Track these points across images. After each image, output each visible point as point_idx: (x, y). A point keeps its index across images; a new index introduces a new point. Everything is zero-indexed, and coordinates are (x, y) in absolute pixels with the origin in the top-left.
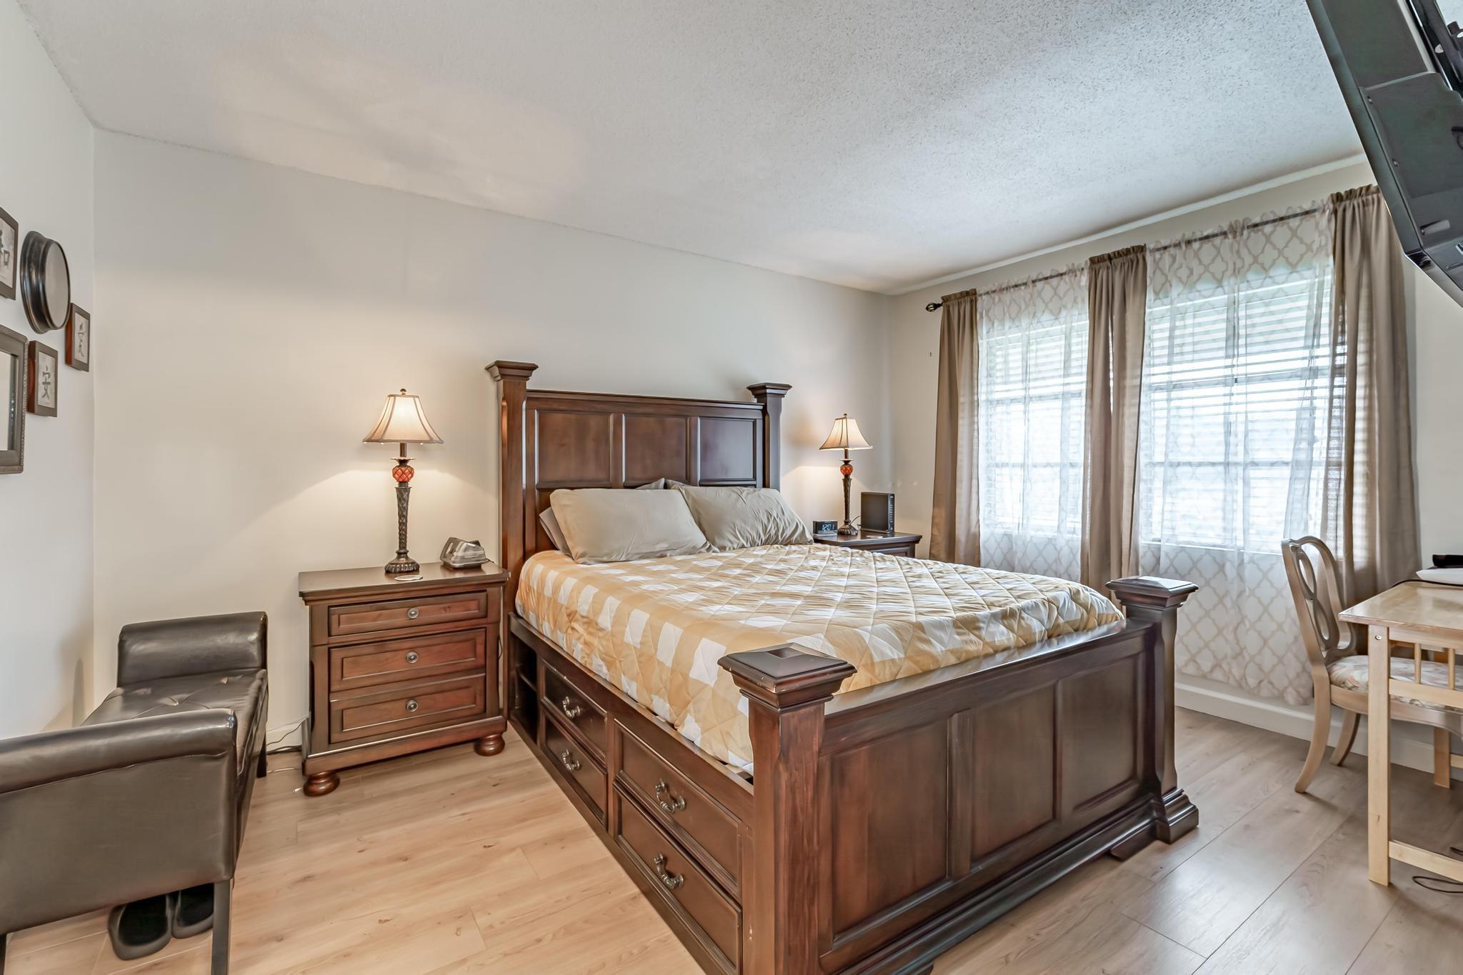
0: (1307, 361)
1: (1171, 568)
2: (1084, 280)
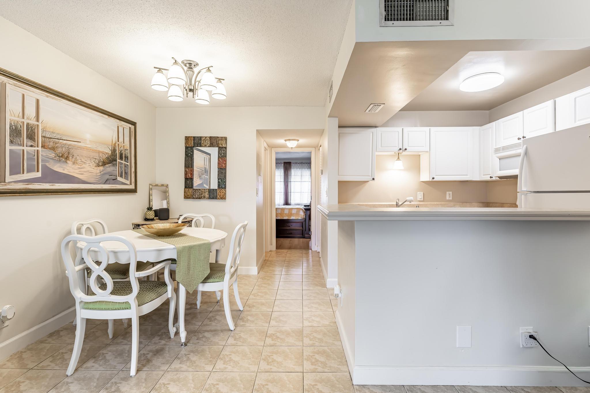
2: (283, 165)
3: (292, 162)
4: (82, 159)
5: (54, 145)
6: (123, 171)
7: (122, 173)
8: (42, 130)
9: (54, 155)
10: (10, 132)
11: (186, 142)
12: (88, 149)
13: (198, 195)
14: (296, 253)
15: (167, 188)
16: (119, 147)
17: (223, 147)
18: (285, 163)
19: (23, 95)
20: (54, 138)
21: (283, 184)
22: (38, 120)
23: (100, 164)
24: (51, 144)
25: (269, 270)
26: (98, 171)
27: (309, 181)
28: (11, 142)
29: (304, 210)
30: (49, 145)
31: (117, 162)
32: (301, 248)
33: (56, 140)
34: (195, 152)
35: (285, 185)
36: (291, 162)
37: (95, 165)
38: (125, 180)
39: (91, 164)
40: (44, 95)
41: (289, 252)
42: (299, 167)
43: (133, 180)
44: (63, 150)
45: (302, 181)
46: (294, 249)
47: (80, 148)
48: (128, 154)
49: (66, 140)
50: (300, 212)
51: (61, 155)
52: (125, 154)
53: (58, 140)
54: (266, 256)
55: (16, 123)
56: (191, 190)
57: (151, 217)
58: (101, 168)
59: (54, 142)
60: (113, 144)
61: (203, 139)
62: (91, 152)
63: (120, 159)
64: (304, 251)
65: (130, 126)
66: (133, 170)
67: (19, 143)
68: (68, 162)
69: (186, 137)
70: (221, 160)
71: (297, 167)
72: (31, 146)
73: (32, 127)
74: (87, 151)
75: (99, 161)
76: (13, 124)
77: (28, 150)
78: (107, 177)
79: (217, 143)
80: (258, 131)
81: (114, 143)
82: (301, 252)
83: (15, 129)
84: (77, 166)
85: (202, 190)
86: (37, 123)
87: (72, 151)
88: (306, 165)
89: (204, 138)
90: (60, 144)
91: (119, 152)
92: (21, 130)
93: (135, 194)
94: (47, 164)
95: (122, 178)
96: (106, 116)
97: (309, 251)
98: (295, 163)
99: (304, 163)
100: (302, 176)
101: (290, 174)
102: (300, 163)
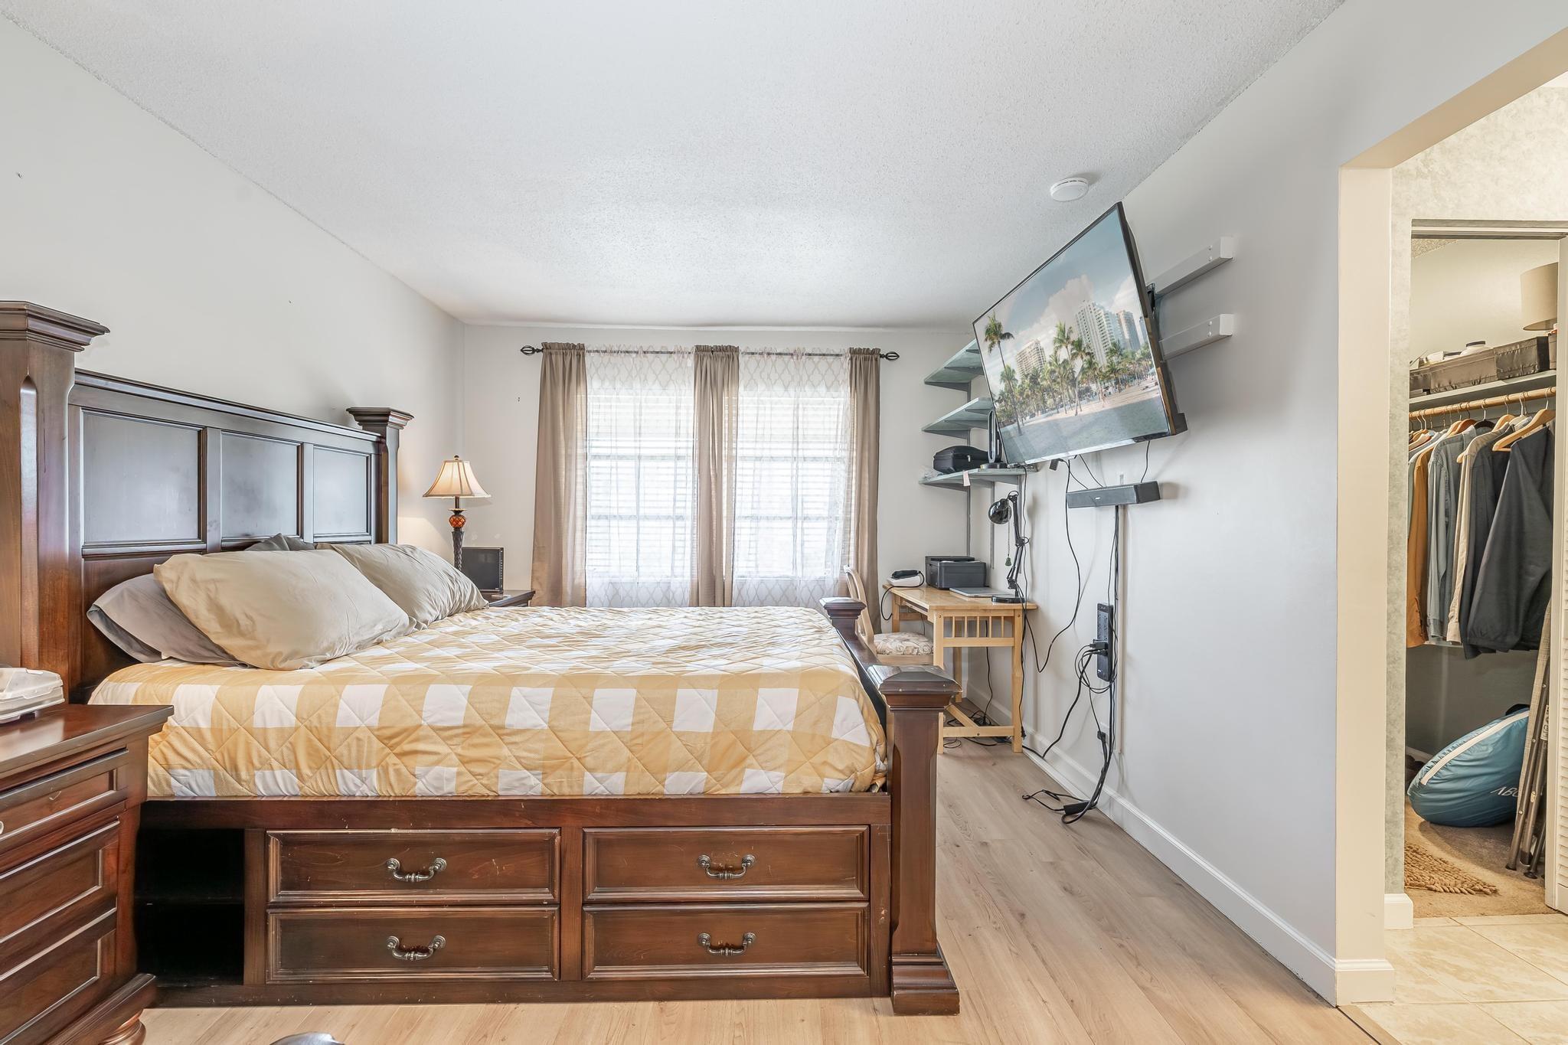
0: (832, 451)
1: (770, 597)
2: (690, 362)
3: (742, 349)
18: (701, 351)
21: (687, 470)
27: (837, 454)
35: (705, 478)
36: (737, 350)
42: (779, 377)
45: (801, 453)
71: (769, 375)
98: (760, 354)
99: (810, 355)
100: (800, 426)
101: (730, 415)
102: (787, 354)
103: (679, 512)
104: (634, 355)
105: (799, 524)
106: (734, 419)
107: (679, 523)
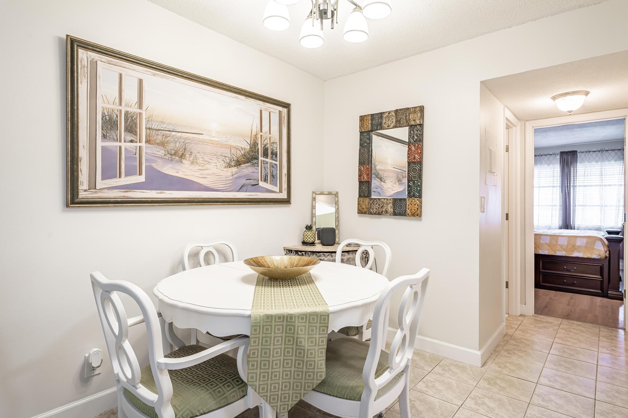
2: (558, 157)
3: (578, 151)
4: (205, 157)
5: (164, 139)
6: (268, 173)
7: (267, 176)
8: (147, 120)
9: (164, 152)
10: (102, 124)
11: (361, 125)
12: (212, 143)
13: (376, 209)
14: (582, 331)
15: (336, 198)
16: (263, 140)
17: (416, 125)
18: (562, 153)
19: (121, 75)
20: (164, 130)
22: (140, 107)
23: (232, 164)
24: (160, 137)
25: (510, 363)
26: (229, 174)
28: (104, 137)
29: (605, 241)
30: (156, 140)
31: (259, 161)
32: (594, 321)
33: (167, 132)
34: (375, 138)
36: (576, 151)
37: (224, 165)
38: (271, 186)
39: (219, 164)
40: (150, 73)
41: (565, 326)
42: (594, 159)
43: (285, 186)
44: (177, 146)
45: (603, 184)
46: (578, 320)
47: (203, 142)
48: (277, 149)
49: (181, 132)
50: (596, 244)
51: (173, 152)
52: (272, 149)
53: (170, 133)
54: (508, 326)
55: (110, 112)
56: (367, 200)
57: (309, 239)
58: (234, 169)
59: (163, 135)
60: (252, 135)
61: (384, 116)
62: (219, 147)
63: (264, 156)
64: (604, 331)
65: (281, 109)
66: (285, 171)
67: (115, 137)
68: (184, 161)
69: (361, 116)
70: (413, 148)
71: (589, 159)
72: (132, 141)
73: (132, 117)
74: (212, 146)
75: (231, 160)
76: (106, 114)
77: (126, 147)
78: (244, 181)
79: (406, 120)
80: (484, 83)
81: (254, 133)
82: (596, 330)
83: (110, 120)
84: (197, 167)
85: (383, 200)
86: (139, 111)
87: (189, 147)
88: (613, 153)
89: (387, 114)
90: (173, 137)
91: (263, 146)
92: (117, 121)
93: (289, 206)
94: (154, 165)
95: (267, 183)
96: (243, 97)
97: (617, 331)
98: (586, 152)
99: (607, 150)
100: (603, 174)
101: (574, 172)
102: (597, 151)
103: (554, 204)
104: (538, 156)
105: (603, 208)
106: (575, 173)
107: (554, 207)
